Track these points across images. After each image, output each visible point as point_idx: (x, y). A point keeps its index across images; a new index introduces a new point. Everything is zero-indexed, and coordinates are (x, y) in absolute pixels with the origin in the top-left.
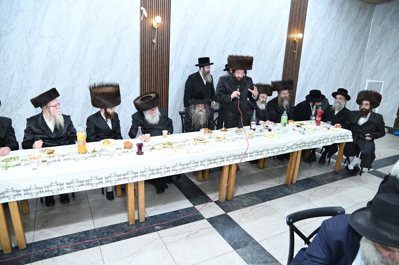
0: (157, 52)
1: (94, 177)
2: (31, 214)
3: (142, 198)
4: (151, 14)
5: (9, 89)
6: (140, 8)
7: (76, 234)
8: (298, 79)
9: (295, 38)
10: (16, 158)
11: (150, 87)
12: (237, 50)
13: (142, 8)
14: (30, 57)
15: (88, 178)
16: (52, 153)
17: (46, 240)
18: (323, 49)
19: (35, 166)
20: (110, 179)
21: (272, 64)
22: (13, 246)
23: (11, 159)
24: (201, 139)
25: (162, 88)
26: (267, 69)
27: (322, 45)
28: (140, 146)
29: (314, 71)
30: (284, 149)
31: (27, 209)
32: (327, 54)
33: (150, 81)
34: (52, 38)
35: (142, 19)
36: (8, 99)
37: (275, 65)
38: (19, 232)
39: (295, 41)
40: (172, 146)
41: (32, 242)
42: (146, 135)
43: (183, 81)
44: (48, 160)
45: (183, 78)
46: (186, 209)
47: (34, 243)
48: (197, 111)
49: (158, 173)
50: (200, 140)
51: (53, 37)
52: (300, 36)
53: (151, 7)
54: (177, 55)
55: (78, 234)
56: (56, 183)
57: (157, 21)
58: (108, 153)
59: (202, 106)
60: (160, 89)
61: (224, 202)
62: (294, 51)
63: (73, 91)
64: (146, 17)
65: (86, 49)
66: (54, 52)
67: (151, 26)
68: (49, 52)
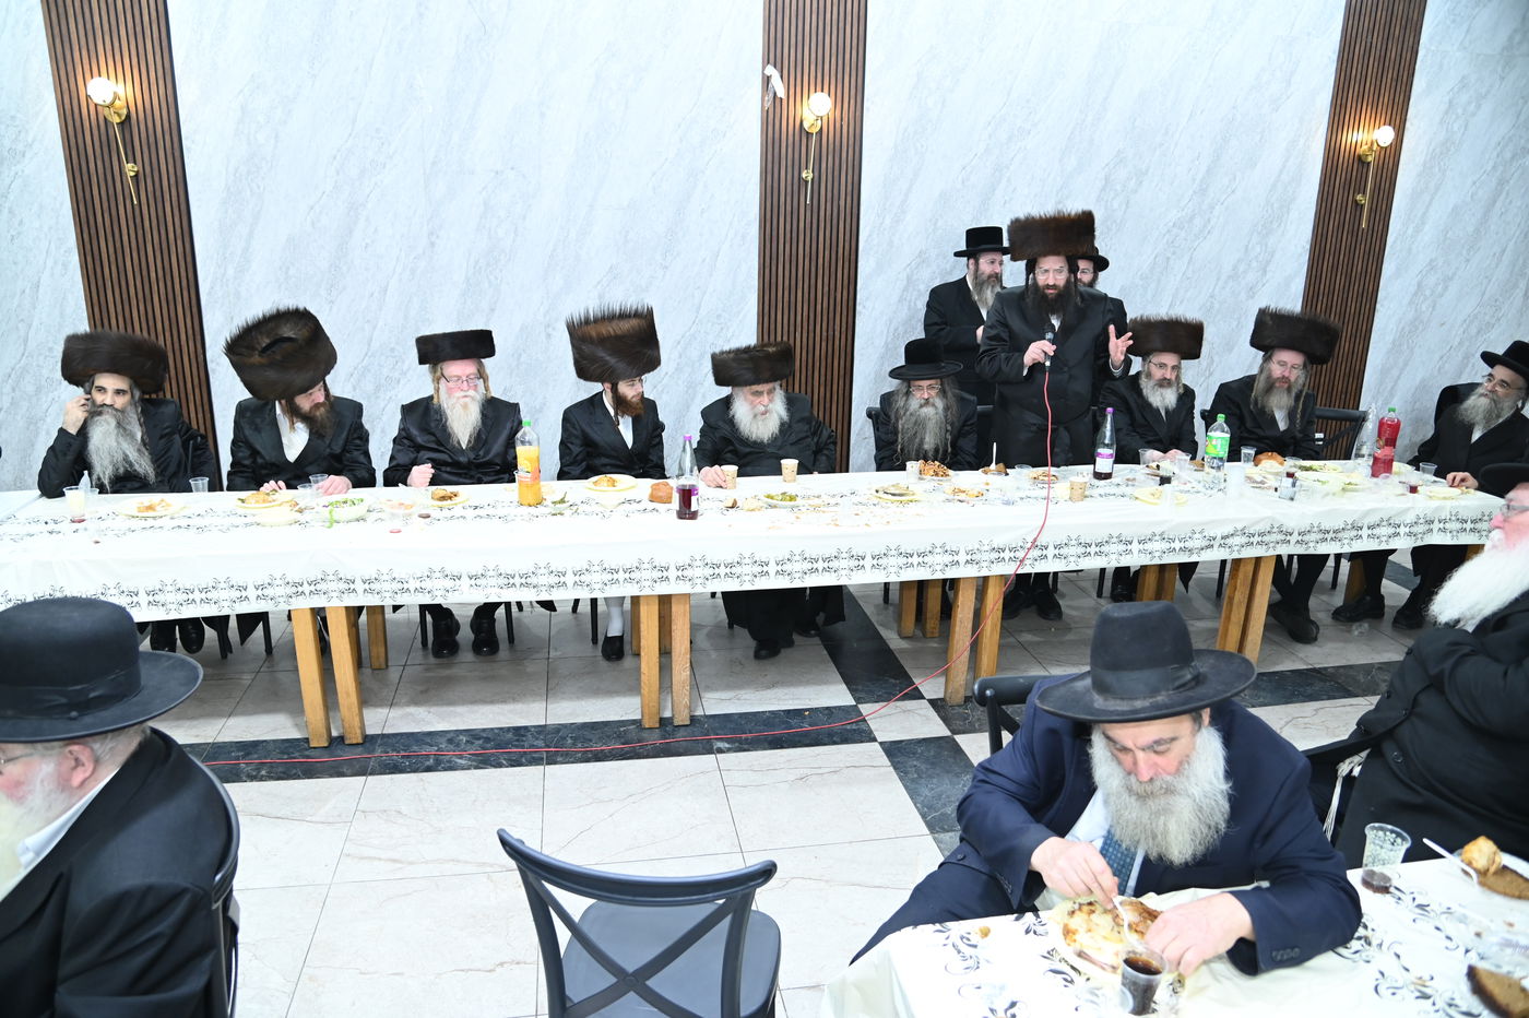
0: (815, 210)
1: (542, 566)
2: (391, 669)
3: (683, 651)
4: (797, 87)
5: (375, 328)
6: (763, 70)
7: (492, 729)
8: (1378, 306)
9: (1365, 147)
10: (356, 502)
11: (792, 329)
12: (1113, 199)
13: (771, 70)
14: (432, 234)
15: (527, 567)
16: (450, 498)
17: (412, 734)
18: (1502, 183)
19: (397, 524)
20: (586, 578)
21: (1259, 250)
22: (335, 733)
23: (345, 502)
24: (897, 492)
25: (831, 333)
26: (1235, 268)
27: (1494, 167)
28: (687, 495)
29: (1454, 274)
30: (1189, 544)
31: (383, 655)
32: (1519, 204)
33: (792, 306)
34: (493, 174)
35: (768, 104)
36: (369, 354)
37: (1272, 254)
38: (348, 694)
39: (1361, 161)
40: (792, 503)
41: (380, 732)
42: (723, 467)
43: (906, 308)
44: (435, 513)
45: (908, 298)
46: (827, 708)
47: (383, 736)
48: (914, 403)
49: (730, 575)
50: (893, 495)
51: (497, 173)
52: (1385, 135)
53: (799, 64)
54: (888, 221)
55: (496, 731)
56: (442, 570)
57: (817, 108)
58: (598, 509)
59: (930, 387)
60: (824, 334)
61: (959, 706)
62: (1359, 197)
63: (549, 336)
64: (783, 96)
65: (591, 206)
66: (499, 217)
67: (798, 125)
68: (483, 217)
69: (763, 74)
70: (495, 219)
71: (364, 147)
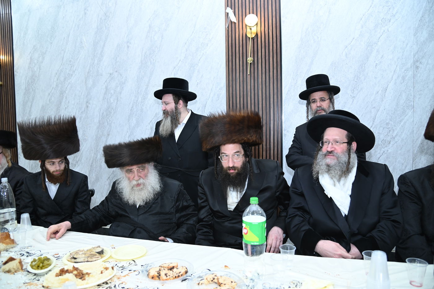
6: (226, 9)
13: (229, 10)
14: (87, 102)
34: (109, 75)
35: (229, 27)
51: (110, 74)
64: (236, 22)
65: (148, 86)
66: (111, 93)
67: (244, 35)
68: (105, 94)
69: (226, 12)
70: (110, 95)
71: (66, 69)
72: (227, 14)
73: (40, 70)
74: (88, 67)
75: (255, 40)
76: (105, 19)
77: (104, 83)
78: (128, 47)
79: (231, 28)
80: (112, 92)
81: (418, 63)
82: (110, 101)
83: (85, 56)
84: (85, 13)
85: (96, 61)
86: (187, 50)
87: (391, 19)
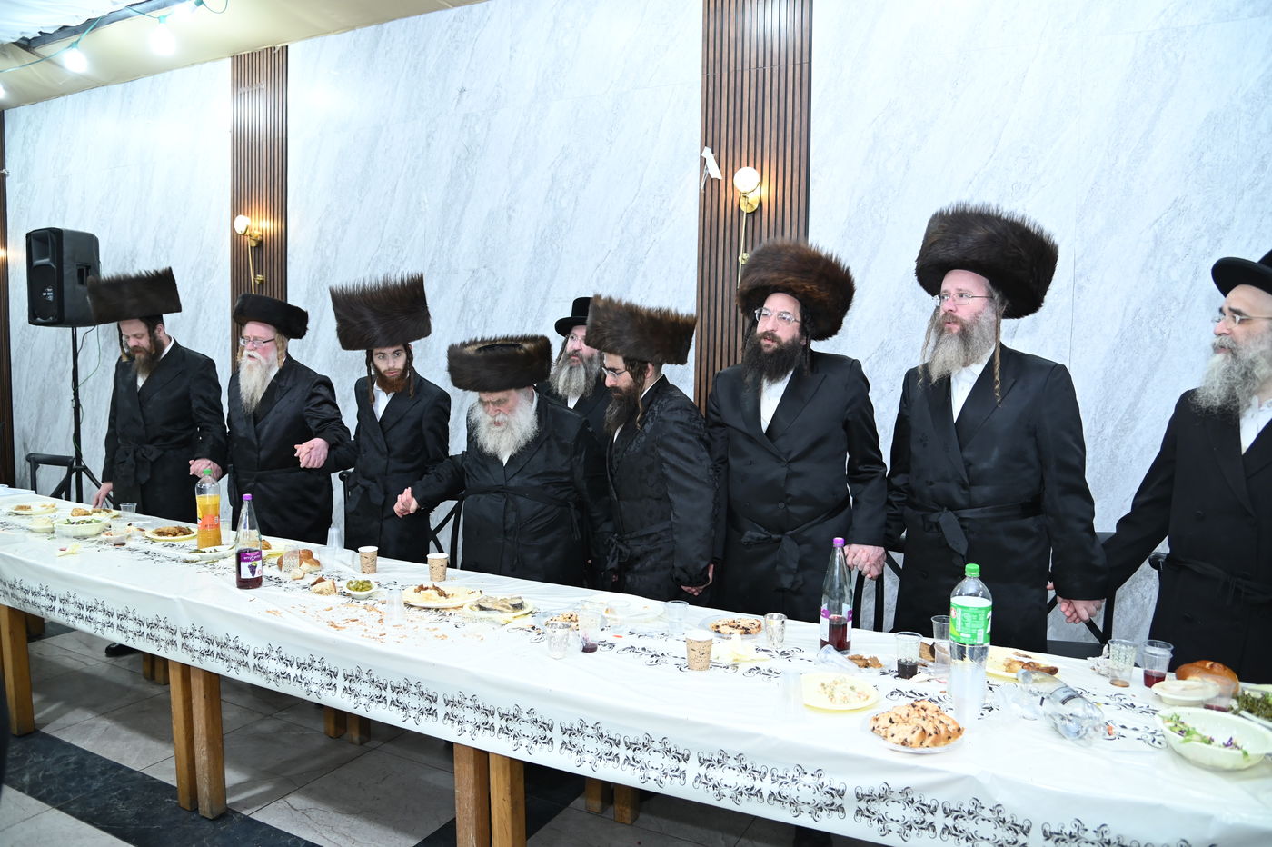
3: (200, 731)
6: (701, 153)
13: (708, 153)
35: (705, 187)
53: (736, 143)
64: (720, 177)
65: (545, 299)
66: (474, 310)
67: (736, 206)
68: (463, 310)
69: (701, 158)
70: (471, 313)
71: (387, 255)
72: (703, 162)
73: (337, 254)
74: (431, 254)
75: (757, 217)
76: (466, 159)
77: (461, 289)
78: (510, 218)
79: (711, 193)
80: (476, 307)
81: (1083, 280)
82: (471, 325)
83: (425, 232)
84: (429, 145)
85: (446, 244)
86: (623, 232)
87: (1031, 185)
